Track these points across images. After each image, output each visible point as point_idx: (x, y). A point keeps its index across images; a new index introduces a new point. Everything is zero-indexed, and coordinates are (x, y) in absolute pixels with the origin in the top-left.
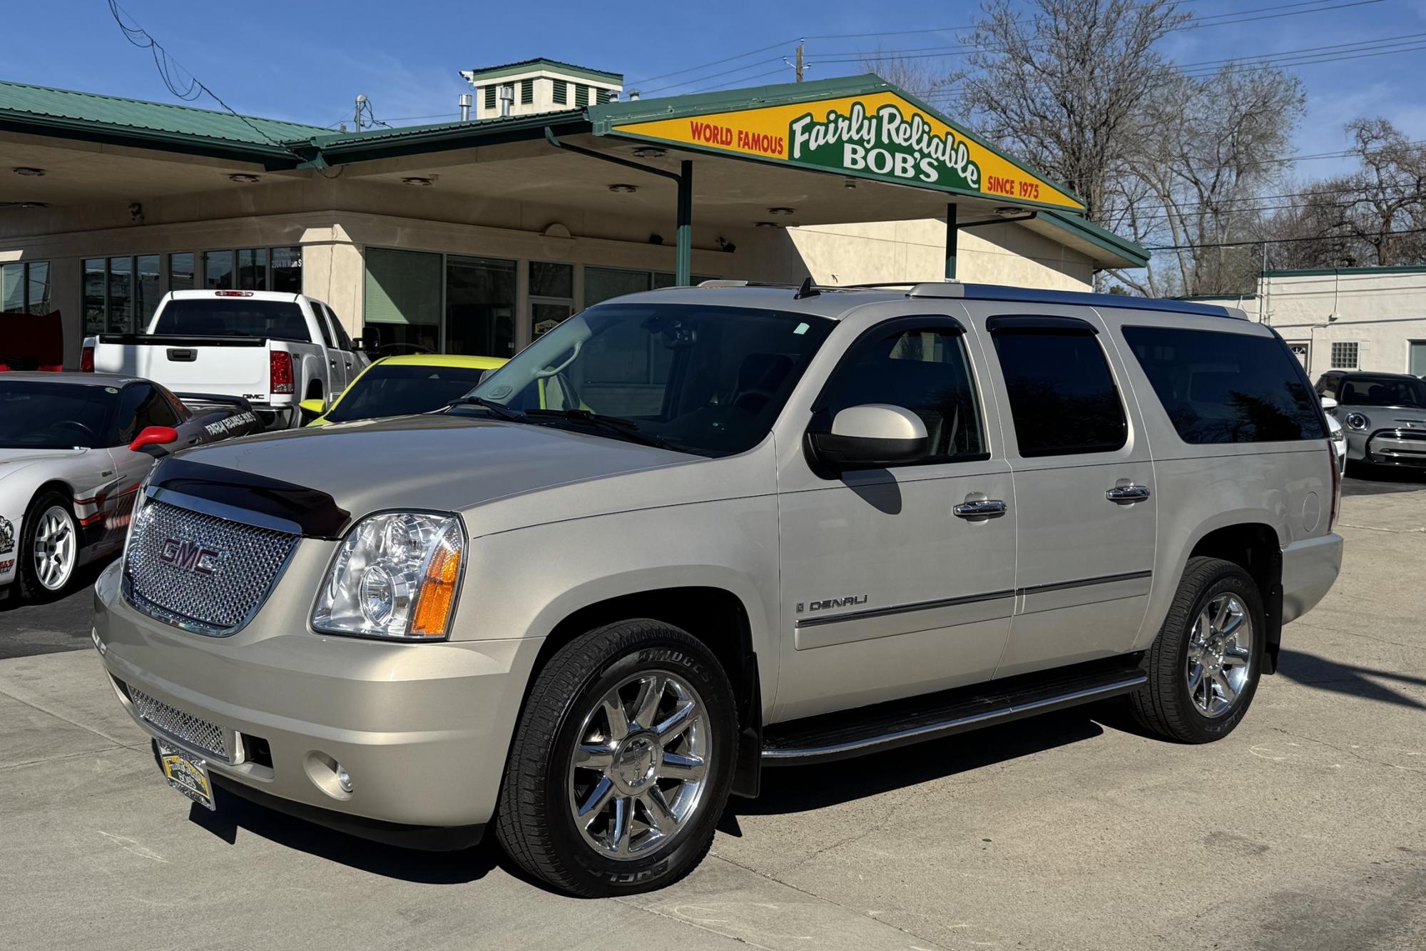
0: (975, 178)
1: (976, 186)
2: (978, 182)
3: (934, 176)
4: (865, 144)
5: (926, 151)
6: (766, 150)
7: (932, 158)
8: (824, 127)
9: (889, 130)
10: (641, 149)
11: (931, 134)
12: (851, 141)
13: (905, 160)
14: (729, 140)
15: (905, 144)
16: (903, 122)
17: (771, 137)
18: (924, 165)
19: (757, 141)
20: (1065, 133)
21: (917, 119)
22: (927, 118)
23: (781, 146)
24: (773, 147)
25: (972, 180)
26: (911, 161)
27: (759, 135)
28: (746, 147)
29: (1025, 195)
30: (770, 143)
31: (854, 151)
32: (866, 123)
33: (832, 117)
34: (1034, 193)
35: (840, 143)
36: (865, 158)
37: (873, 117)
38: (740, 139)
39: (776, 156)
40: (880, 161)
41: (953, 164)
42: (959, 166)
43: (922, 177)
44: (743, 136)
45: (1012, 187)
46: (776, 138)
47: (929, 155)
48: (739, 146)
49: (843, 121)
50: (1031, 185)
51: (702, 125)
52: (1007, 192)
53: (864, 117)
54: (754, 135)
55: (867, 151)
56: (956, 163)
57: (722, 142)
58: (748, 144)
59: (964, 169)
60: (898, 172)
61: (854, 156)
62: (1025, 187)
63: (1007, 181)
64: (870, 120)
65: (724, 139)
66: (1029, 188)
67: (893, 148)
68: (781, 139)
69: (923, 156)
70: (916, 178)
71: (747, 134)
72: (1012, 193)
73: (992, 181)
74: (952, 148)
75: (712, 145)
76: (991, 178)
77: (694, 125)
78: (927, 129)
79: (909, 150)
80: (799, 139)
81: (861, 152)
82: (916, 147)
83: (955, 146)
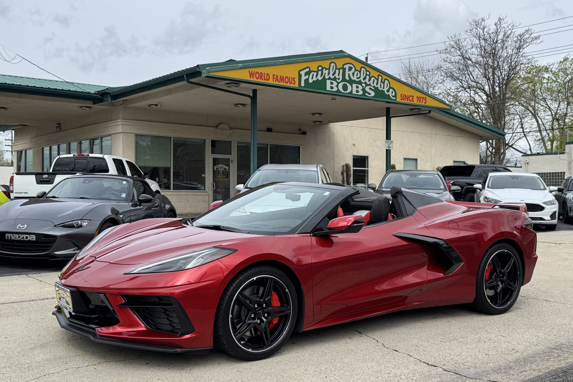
0: (394, 94)
1: (395, 98)
2: (395, 96)
3: (373, 94)
4: (337, 80)
5: (368, 83)
6: (287, 83)
7: (371, 86)
8: (316, 73)
9: (349, 74)
10: (228, 83)
11: (371, 76)
12: (330, 79)
13: (357, 87)
14: (268, 78)
15: (357, 80)
16: (356, 70)
17: (290, 77)
18: (367, 89)
19: (282, 79)
20: (487, 88)
21: (363, 69)
22: (368, 69)
23: (294, 81)
24: (291, 82)
25: (392, 96)
26: (360, 87)
27: (283, 76)
28: (277, 82)
29: (420, 102)
30: (289, 80)
31: (332, 83)
32: (337, 71)
33: (320, 68)
34: (424, 101)
35: (324, 80)
36: (337, 86)
37: (341, 68)
38: (274, 78)
39: (292, 85)
40: (345, 87)
41: (382, 88)
42: (385, 90)
43: (367, 94)
44: (275, 77)
45: (413, 99)
46: (292, 78)
47: (370, 85)
48: (273, 81)
49: (325, 70)
50: (423, 98)
51: (254, 72)
52: (410, 101)
53: (336, 69)
54: (280, 76)
55: (338, 83)
56: (384, 88)
57: (265, 79)
58: (278, 80)
59: (388, 91)
60: (354, 92)
61: (331, 85)
62: (419, 98)
63: (410, 96)
64: (339, 69)
65: (266, 78)
66: (422, 99)
67: (351, 82)
68: (294, 78)
69: (367, 85)
70: (364, 94)
71: (277, 76)
72: (413, 101)
73: (403, 96)
74: (381, 82)
75: (259, 81)
76: (402, 94)
77: (250, 72)
78: (368, 73)
79: (360, 83)
80: (303, 78)
81: (335, 83)
82: (363, 82)
83: (383, 81)
